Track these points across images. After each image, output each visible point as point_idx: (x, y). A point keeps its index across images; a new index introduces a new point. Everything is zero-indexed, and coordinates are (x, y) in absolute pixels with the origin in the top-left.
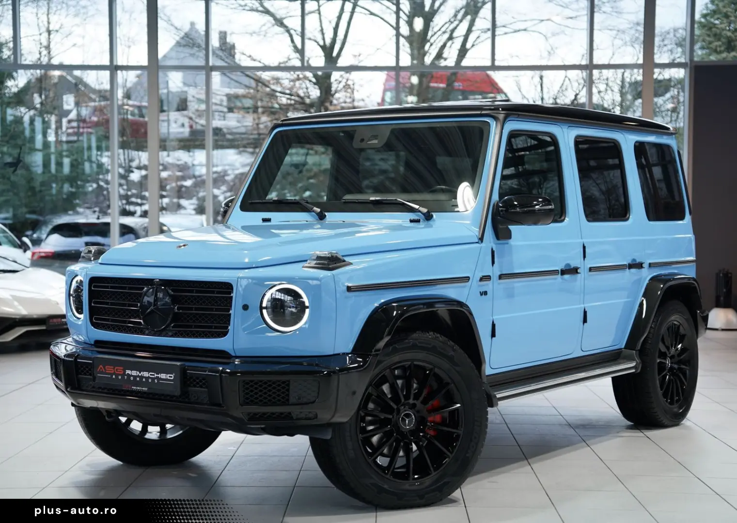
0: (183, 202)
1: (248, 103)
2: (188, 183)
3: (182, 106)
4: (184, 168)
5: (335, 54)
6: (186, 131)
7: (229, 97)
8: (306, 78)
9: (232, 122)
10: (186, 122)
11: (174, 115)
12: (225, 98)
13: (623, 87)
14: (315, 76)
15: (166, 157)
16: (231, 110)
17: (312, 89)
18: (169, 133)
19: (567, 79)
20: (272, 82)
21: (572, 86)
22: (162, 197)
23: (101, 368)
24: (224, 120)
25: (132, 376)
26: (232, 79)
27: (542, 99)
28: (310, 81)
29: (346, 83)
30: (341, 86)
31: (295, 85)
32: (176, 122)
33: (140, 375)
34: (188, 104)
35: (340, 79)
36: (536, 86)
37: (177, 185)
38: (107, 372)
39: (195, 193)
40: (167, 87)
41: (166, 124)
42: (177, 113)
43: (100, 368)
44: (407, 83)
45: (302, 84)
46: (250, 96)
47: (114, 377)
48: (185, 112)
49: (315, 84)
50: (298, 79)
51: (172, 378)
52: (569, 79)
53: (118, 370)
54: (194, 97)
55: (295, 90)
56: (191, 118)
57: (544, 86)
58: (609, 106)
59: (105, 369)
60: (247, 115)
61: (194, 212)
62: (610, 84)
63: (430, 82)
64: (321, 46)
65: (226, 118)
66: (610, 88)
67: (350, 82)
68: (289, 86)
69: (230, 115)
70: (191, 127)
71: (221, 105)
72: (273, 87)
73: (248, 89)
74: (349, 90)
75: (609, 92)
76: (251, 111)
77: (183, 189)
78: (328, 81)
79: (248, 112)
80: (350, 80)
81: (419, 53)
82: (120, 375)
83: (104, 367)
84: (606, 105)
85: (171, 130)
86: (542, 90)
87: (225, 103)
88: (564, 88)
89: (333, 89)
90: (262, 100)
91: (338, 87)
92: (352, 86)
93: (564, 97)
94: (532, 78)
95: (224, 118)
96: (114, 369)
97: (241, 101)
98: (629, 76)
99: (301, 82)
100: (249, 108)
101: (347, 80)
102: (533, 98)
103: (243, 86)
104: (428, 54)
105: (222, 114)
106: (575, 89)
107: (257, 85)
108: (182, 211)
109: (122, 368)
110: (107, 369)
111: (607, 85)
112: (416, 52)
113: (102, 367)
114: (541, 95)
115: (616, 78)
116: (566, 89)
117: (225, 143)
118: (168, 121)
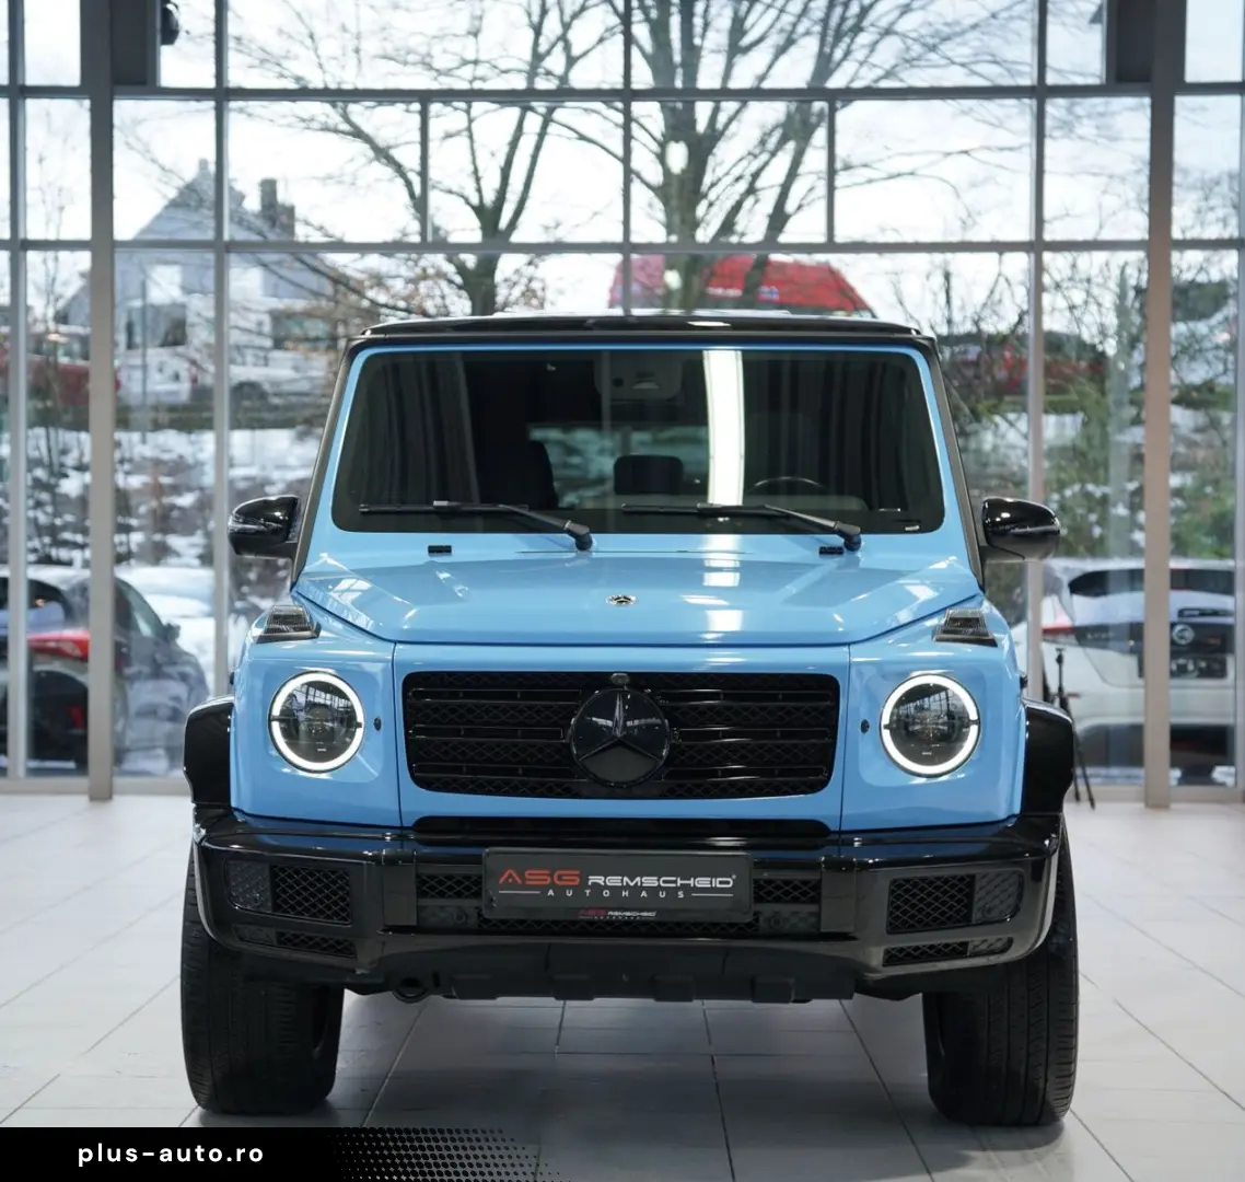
0: (175, 541)
1: (318, 328)
2: (186, 500)
3: (176, 335)
4: (179, 467)
5: (504, 223)
6: (183, 389)
7: (278, 317)
8: (440, 275)
9: (282, 371)
10: (183, 367)
11: (156, 355)
12: (267, 319)
13: (1122, 296)
14: (461, 269)
15: (137, 444)
16: (279, 344)
17: (456, 299)
18: (145, 393)
19: (1002, 280)
20: (367, 283)
21: (1013, 295)
22: (127, 529)
23: (510, 876)
24: (266, 365)
25: (606, 887)
26: (281, 277)
27: (949, 322)
28: (451, 282)
29: (527, 286)
30: (517, 292)
31: (417, 289)
32: (161, 370)
33: (632, 884)
34: (189, 330)
35: (515, 278)
36: (935, 294)
37: (161, 505)
38: (528, 883)
39: (199, 522)
40: (144, 295)
41: (138, 375)
42: (161, 350)
43: (506, 875)
44: (658, 287)
45: (432, 288)
46: (319, 313)
47: (551, 893)
48: (180, 349)
49: (460, 287)
50: (425, 276)
51: (730, 886)
52: (1007, 280)
53: (565, 878)
54: (199, 315)
55: (415, 302)
56: (194, 363)
57: (953, 294)
58: (1092, 337)
59: (524, 880)
60: (314, 355)
61: (196, 562)
62: (1095, 291)
63: (708, 283)
64: (473, 208)
65: (271, 363)
66: (1095, 298)
67: (535, 285)
68: (405, 292)
69: (277, 354)
70: (194, 380)
71: (260, 334)
72: (371, 294)
73: (317, 299)
74: (535, 302)
75: (1093, 308)
76: (322, 345)
77: (175, 514)
78: (488, 281)
79: (315, 349)
80: (536, 279)
81: (683, 221)
82: (570, 887)
83: (521, 875)
84: (1086, 337)
85: (151, 387)
86: (948, 301)
87: (267, 328)
88: (996, 296)
89: (500, 299)
90: (345, 323)
91: (510, 294)
92: (540, 293)
93: (995, 318)
94: (928, 277)
95: (266, 362)
96: (551, 875)
97: (301, 325)
98: (1136, 274)
99: (430, 283)
100: (317, 339)
101: (530, 280)
102: (929, 320)
103: (306, 294)
104: (703, 225)
105: (262, 354)
106: (1018, 301)
107: (336, 292)
108: (173, 560)
109: (577, 872)
110: (528, 877)
111: (1088, 293)
112: (676, 218)
113: (514, 875)
114: (946, 313)
115: (1109, 278)
116: (1000, 301)
117: (267, 416)
118: (145, 367)
